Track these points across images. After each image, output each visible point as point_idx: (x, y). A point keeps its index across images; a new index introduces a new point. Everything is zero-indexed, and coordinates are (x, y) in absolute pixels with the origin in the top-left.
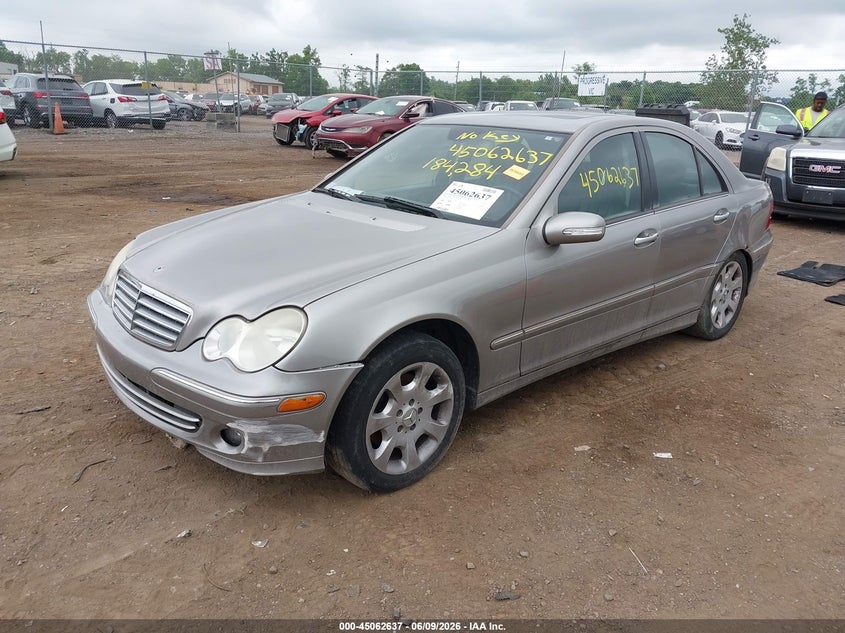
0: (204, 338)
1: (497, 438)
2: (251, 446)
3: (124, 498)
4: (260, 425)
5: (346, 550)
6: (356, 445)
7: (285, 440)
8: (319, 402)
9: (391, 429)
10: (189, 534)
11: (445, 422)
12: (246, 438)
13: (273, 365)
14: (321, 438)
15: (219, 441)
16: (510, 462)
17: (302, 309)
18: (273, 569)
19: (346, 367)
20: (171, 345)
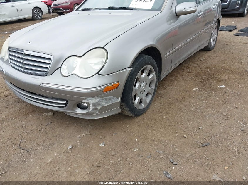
0: (60, 67)
1: (165, 91)
2: (93, 108)
3: (38, 138)
4: (97, 99)
5: (136, 140)
6: (130, 100)
7: (106, 103)
8: (117, 86)
9: (139, 92)
10: (72, 147)
11: (153, 87)
12: (91, 105)
13: (97, 73)
14: (119, 100)
15: (77, 109)
16: (174, 98)
17: (103, 48)
18: (113, 153)
19: (126, 70)
20: (45, 73)
